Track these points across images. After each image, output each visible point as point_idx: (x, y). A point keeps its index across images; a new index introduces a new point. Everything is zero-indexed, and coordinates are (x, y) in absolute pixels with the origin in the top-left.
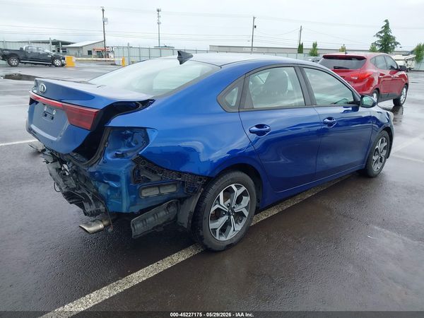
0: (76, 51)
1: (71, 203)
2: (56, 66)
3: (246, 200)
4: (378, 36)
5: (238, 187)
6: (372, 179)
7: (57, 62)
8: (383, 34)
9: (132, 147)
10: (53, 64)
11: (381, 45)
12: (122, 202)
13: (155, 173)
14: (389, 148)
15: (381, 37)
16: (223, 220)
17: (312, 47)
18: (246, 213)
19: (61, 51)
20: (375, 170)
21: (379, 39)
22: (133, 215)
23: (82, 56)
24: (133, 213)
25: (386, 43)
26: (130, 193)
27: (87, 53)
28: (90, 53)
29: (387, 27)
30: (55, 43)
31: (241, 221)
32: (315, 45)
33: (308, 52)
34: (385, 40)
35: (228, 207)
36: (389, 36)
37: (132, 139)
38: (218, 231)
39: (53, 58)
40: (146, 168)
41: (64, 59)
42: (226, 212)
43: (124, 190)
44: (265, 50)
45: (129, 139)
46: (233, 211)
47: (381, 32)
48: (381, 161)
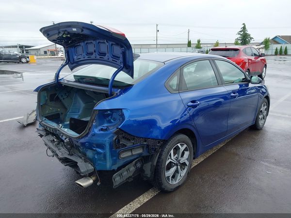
0: (35, 52)
1: (66, 166)
2: (23, 63)
3: (187, 154)
4: (239, 34)
5: (182, 145)
6: (259, 131)
7: (24, 60)
8: (242, 33)
9: (112, 122)
10: (21, 61)
11: (241, 40)
12: (106, 163)
13: (130, 140)
14: (268, 109)
15: (241, 35)
16: (173, 170)
17: (197, 43)
18: (187, 163)
19: (25, 52)
20: (261, 125)
21: (240, 36)
22: (114, 172)
23: (40, 55)
24: (114, 170)
25: (245, 38)
26: (112, 155)
27: (43, 53)
28: (45, 52)
29: (244, 28)
30: (21, 47)
31: (184, 169)
32: (199, 41)
33: (195, 46)
34: (244, 37)
35: (176, 160)
36: (246, 34)
37: (111, 117)
38: (170, 178)
39: (20, 58)
40: (123, 137)
41: (28, 58)
42: (175, 164)
43: (108, 154)
44: (166, 46)
45: (110, 118)
46: (179, 162)
47: (241, 31)
48: (264, 119)
